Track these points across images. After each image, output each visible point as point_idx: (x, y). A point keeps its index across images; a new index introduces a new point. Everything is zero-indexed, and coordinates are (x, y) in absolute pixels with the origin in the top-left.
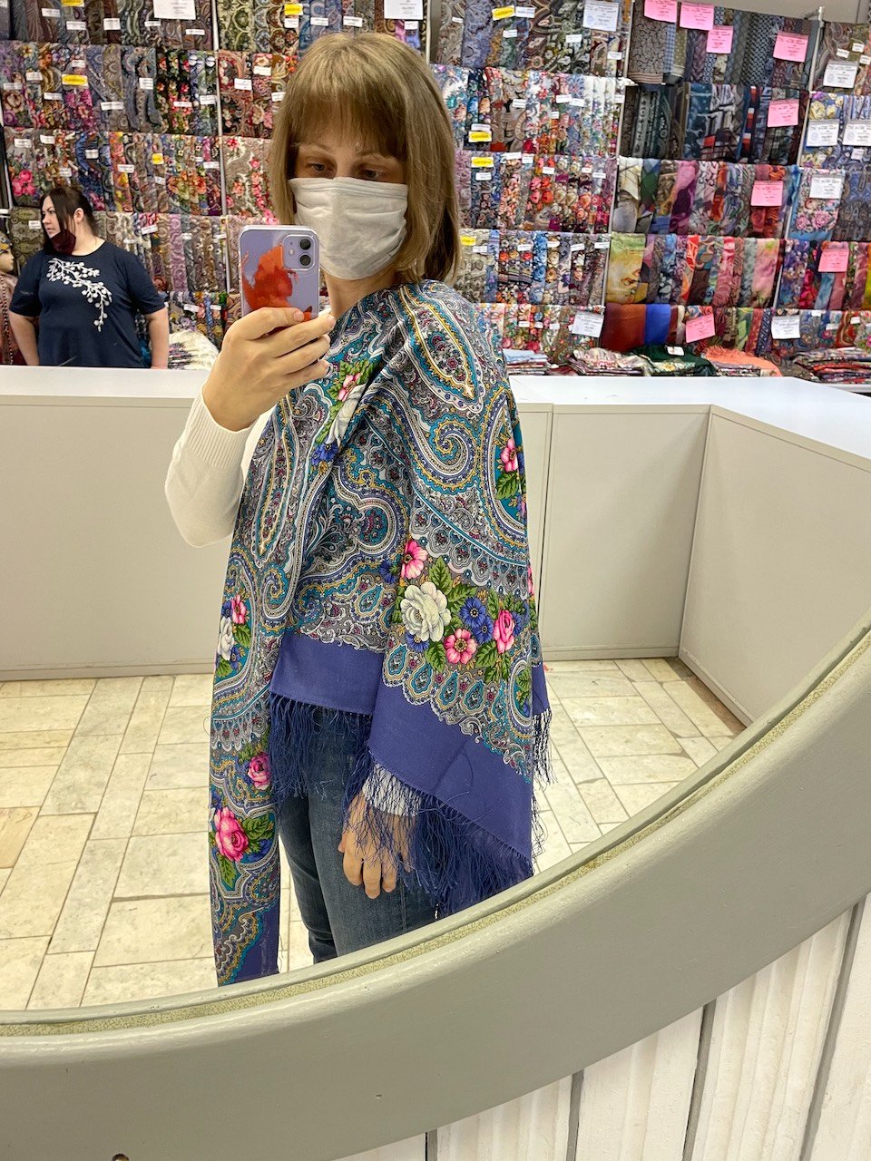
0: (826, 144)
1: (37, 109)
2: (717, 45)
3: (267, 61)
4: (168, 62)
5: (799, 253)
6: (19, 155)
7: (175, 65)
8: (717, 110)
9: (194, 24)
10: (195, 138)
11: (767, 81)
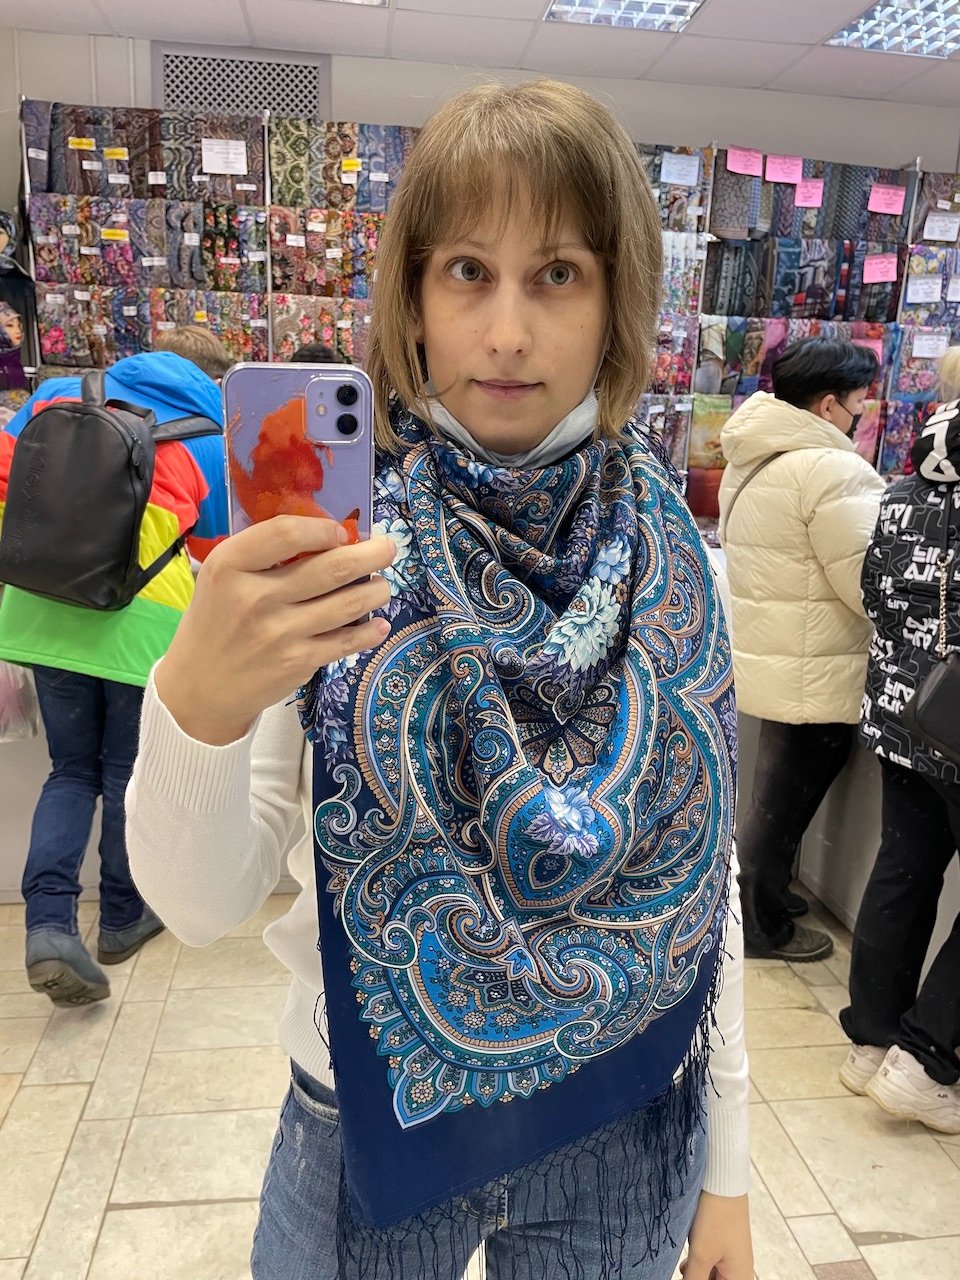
0: (929, 300)
1: (72, 264)
2: (806, 199)
3: (322, 217)
4: (216, 217)
5: (903, 416)
6: (50, 310)
7: (223, 220)
8: (808, 265)
9: (245, 179)
10: (242, 295)
11: (861, 235)
